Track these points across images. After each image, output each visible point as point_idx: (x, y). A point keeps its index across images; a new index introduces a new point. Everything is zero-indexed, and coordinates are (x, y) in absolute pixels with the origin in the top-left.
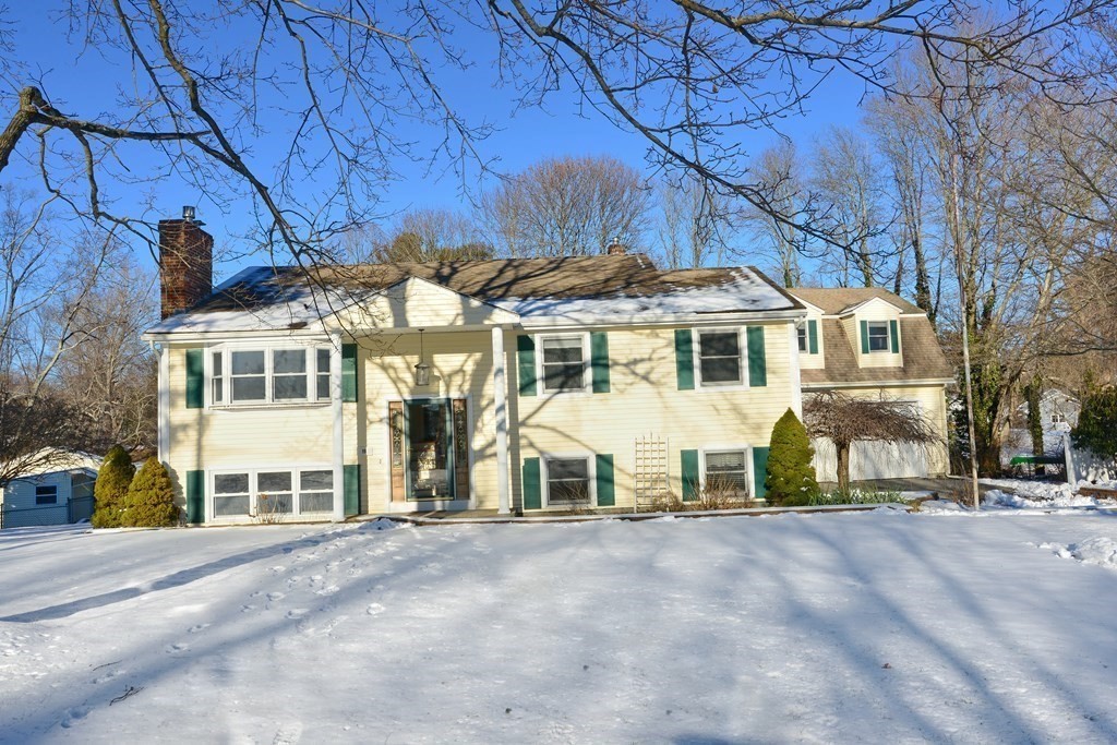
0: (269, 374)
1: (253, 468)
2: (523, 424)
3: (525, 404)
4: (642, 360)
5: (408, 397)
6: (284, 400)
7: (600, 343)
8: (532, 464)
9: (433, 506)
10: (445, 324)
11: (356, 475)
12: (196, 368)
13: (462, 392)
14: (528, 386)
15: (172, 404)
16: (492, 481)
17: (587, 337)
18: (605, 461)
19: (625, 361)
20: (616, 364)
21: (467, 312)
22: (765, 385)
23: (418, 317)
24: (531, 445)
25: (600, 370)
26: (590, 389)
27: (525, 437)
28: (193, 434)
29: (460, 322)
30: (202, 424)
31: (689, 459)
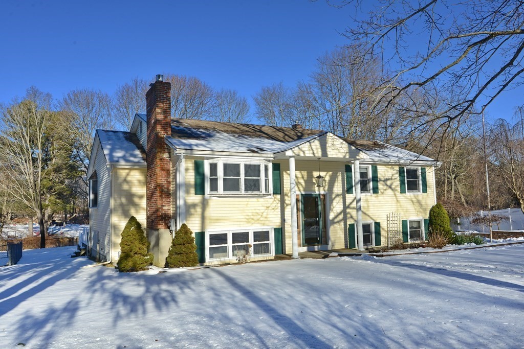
0: (242, 177)
1: (229, 229)
2: (348, 207)
3: (349, 198)
4: (389, 179)
5: (303, 193)
6: (250, 192)
7: (375, 171)
8: (352, 226)
9: (314, 248)
11: (280, 232)
12: (201, 170)
13: (325, 191)
14: (349, 190)
15: (187, 192)
16: (337, 236)
17: (370, 166)
18: (378, 225)
19: (383, 179)
20: (381, 180)
21: (350, 151)
22: (427, 192)
24: (352, 217)
25: (375, 183)
26: (372, 191)
27: (349, 213)
28: (199, 210)
29: (347, 157)
30: (204, 204)
31: (404, 223)
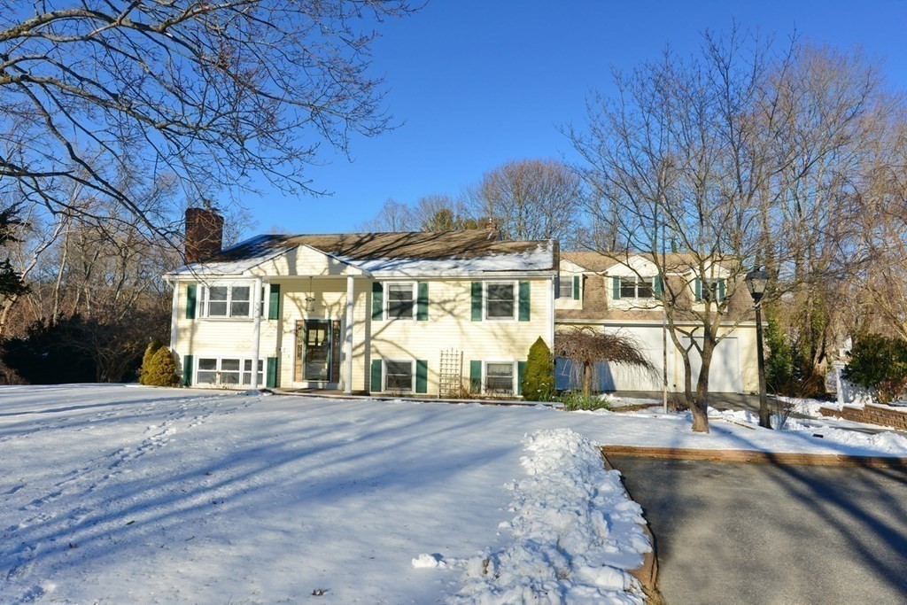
0: (229, 300)
1: (219, 355)
2: (373, 338)
3: (376, 325)
4: (449, 301)
5: (306, 318)
6: (237, 317)
7: (424, 289)
8: (378, 363)
9: (317, 386)
10: (318, 274)
11: (275, 363)
12: (192, 295)
13: (338, 316)
14: (377, 314)
15: (179, 317)
16: (353, 374)
17: (416, 284)
18: (422, 364)
19: (437, 301)
20: (433, 303)
21: (331, 268)
22: (529, 320)
23: (303, 270)
24: (377, 352)
25: (422, 307)
26: (415, 318)
27: (374, 346)
28: (188, 334)
29: (326, 273)
30: (193, 328)
31: (475, 366)
